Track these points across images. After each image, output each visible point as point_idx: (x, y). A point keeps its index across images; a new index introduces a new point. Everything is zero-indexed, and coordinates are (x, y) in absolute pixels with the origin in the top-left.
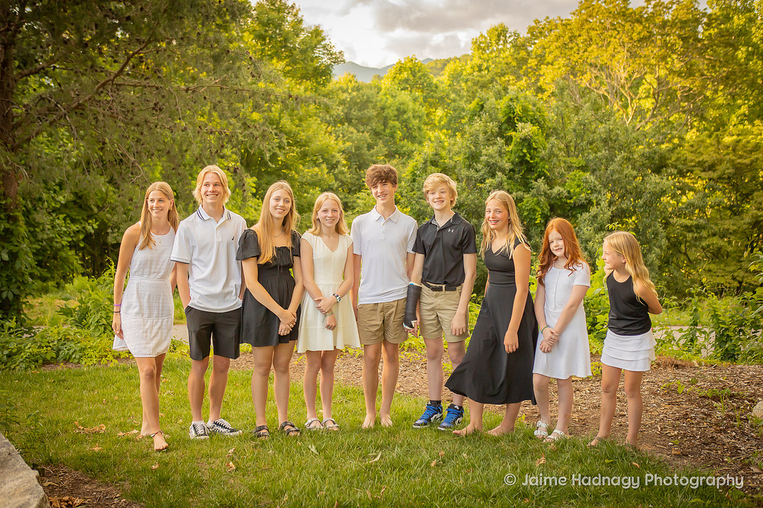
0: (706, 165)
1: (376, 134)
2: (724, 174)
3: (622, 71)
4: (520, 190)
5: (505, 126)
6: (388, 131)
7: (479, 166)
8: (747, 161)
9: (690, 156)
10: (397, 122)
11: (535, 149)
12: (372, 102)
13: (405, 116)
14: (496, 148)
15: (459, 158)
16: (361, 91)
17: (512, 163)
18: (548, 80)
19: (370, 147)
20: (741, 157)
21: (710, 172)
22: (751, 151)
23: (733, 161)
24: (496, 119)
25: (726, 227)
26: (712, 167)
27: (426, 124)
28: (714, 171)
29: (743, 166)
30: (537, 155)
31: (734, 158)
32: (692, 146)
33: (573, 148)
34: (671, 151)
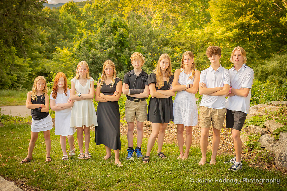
0: (182, 44)
1: (59, 30)
2: (188, 47)
3: (152, 10)
4: (119, 52)
5: (113, 29)
6: (63, 29)
7: (105, 44)
8: (195, 43)
9: (176, 40)
10: (67, 26)
11: (125, 38)
12: (57, 18)
13: (70, 24)
14: (111, 37)
15: (97, 41)
16: (53, 14)
17: (117, 42)
18: (126, 12)
19: (57, 35)
20: (193, 41)
21: (183, 46)
22: (196, 39)
23: (191, 42)
24: (110, 27)
26: (183, 44)
27: (78, 26)
28: (184, 46)
29: (193, 44)
30: (125, 40)
31: (191, 41)
32: (177, 37)
33: (137, 37)
34: (170, 39)
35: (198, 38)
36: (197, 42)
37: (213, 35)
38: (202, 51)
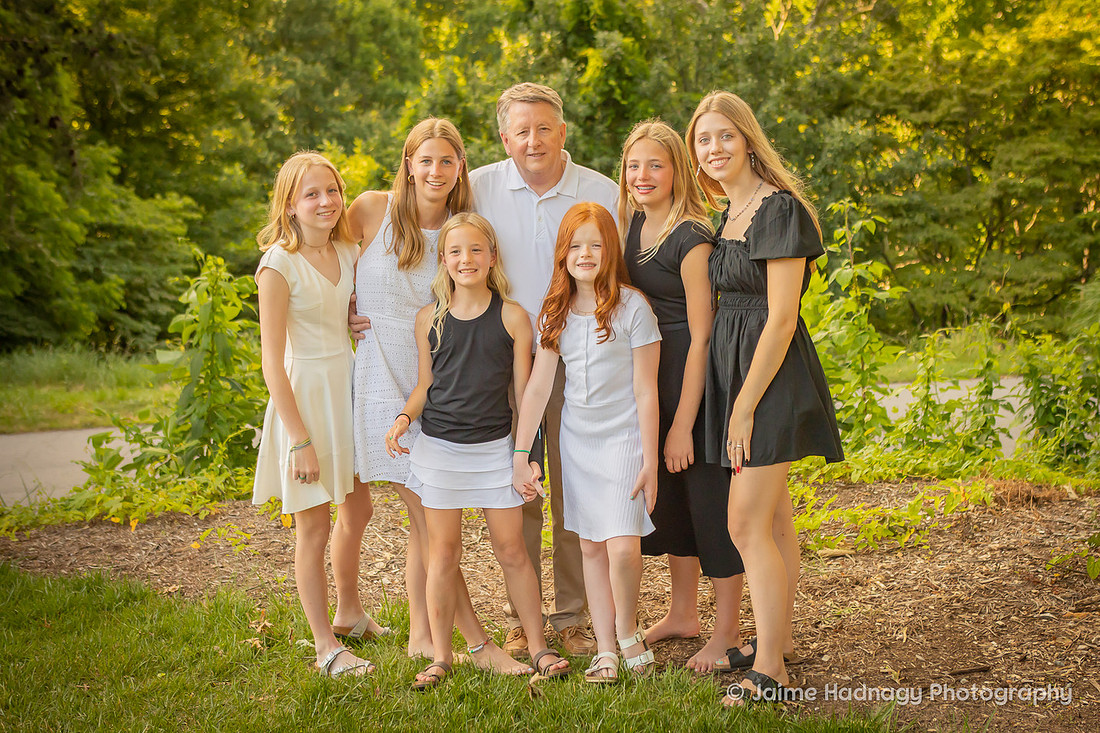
0: (918, 100)
1: (337, 66)
2: (948, 114)
4: (606, 153)
5: (571, 39)
6: (357, 61)
8: (986, 91)
9: (891, 86)
10: (373, 45)
11: (630, 79)
12: (326, 10)
13: (387, 34)
14: (561, 77)
17: (591, 105)
19: (328, 89)
20: (973, 85)
21: (925, 112)
22: (990, 76)
23: (963, 92)
24: (557, 26)
25: (954, 206)
26: (926, 104)
27: (423, 47)
28: (930, 110)
29: (977, 100)
30: (635, 89)
31: (965, 86)
32: (892, 68)
33: (692, 76)
34: (859, 77)
35: (1000, 67)
36: (996, 85)
37: (1081, 53)
38: (1023, 133)
